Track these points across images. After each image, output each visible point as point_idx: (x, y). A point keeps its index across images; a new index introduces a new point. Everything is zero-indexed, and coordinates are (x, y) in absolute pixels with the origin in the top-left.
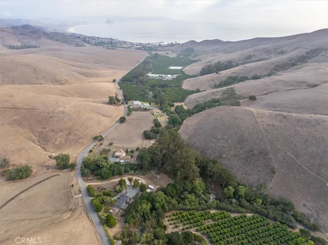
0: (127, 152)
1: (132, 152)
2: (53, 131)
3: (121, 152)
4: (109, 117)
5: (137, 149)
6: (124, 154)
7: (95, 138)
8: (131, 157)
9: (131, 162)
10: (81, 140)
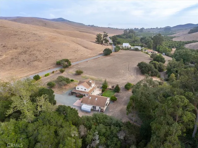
0: (104, 88)
1: (117, 89)
2: (4, 46)
3: (90, 84)
4: (91, 50)
5: (127, 87)
6: (97, 92)
7: (58, 64)
8: (113, 100)
9: (109, 114)
10: (36, 63)
